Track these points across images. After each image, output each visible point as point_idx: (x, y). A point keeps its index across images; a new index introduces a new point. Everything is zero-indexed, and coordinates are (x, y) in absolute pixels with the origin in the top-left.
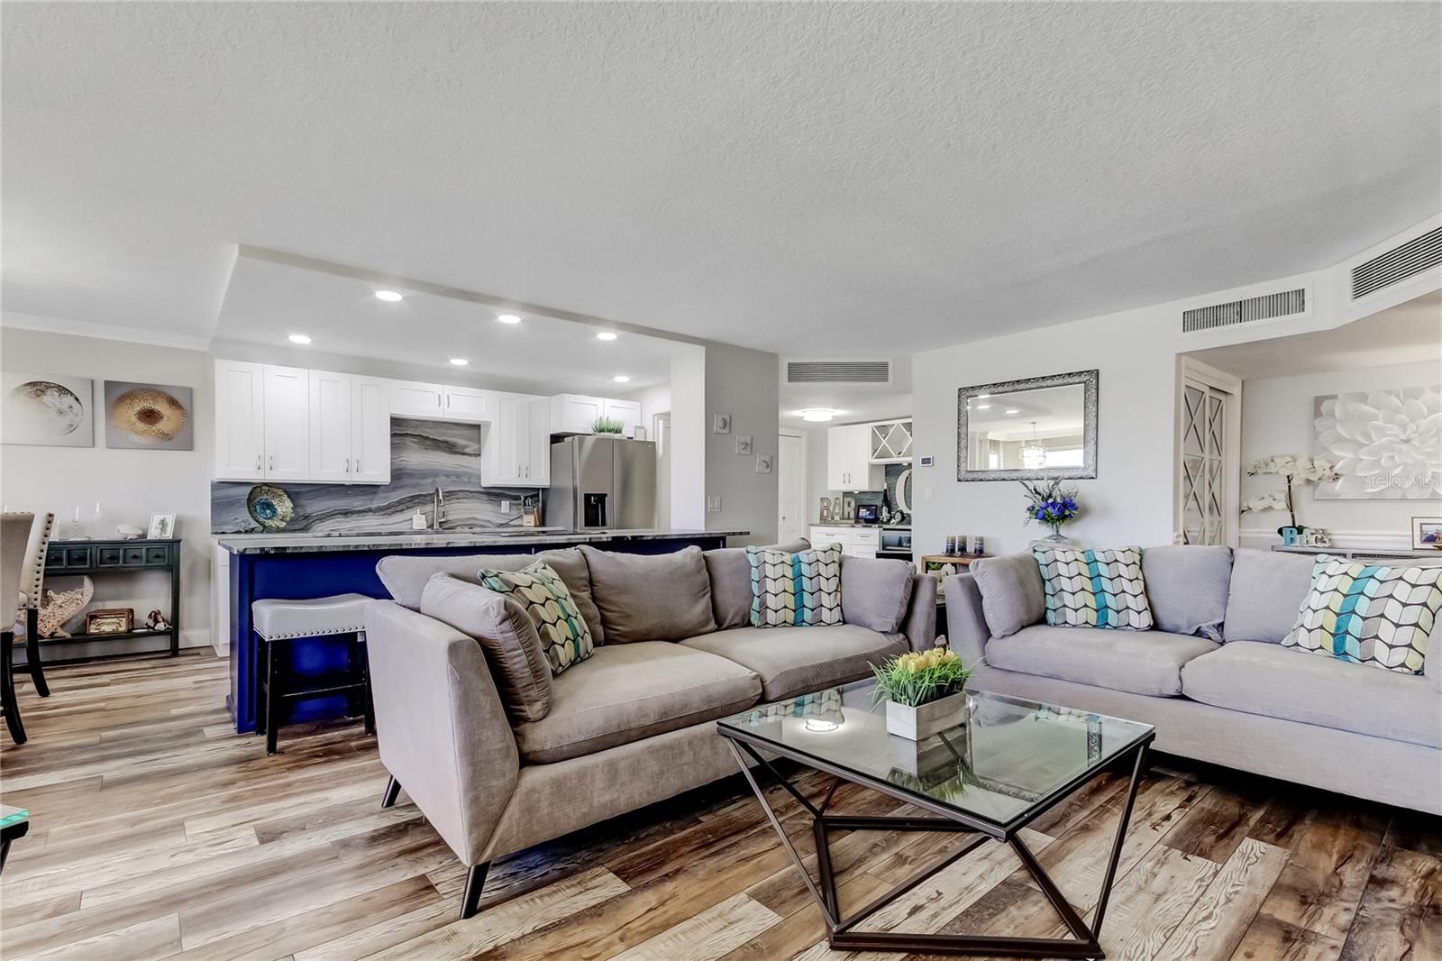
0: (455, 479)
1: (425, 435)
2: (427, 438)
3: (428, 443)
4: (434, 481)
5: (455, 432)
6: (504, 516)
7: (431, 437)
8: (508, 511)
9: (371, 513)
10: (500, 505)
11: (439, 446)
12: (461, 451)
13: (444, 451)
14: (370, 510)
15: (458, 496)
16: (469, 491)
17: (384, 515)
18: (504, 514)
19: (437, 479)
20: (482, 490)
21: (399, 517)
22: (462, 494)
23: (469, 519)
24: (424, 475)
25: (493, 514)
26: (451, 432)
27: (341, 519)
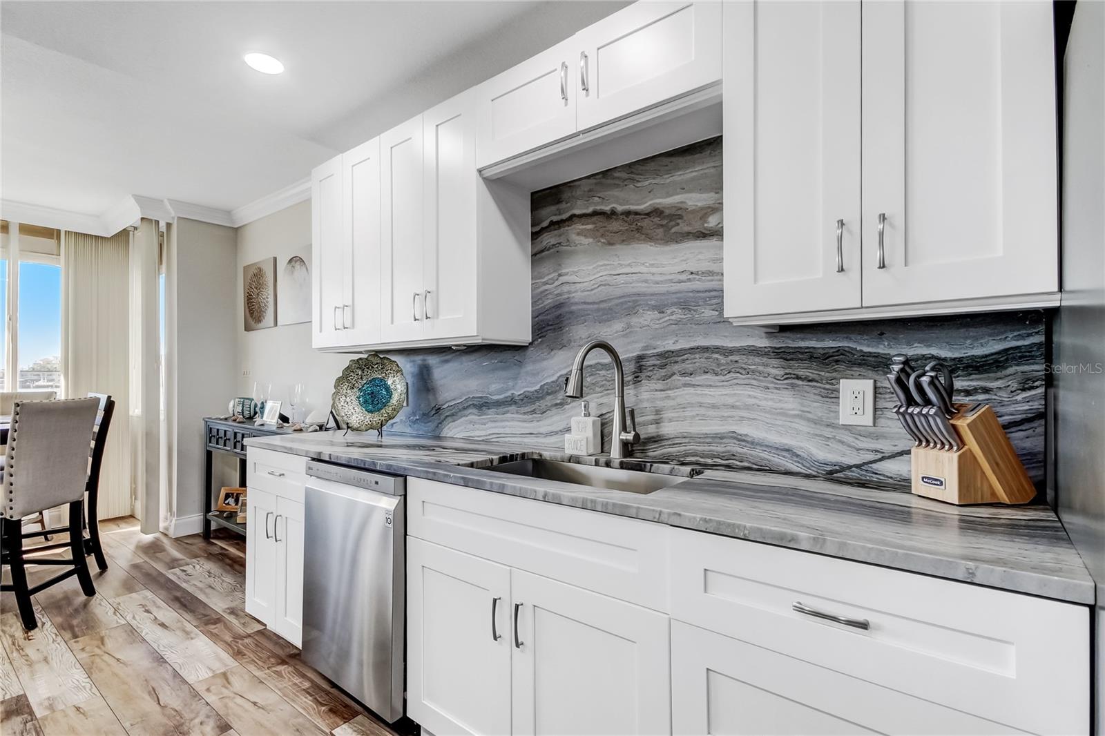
0: (679, 315)
1: (607, 208)
2: (613, 213)
3: (615, 225)
4: (629, 326)
5: (680, 176)
6: (848, 438)
7: (620, 208)
8: (867, 419)
9: (513, 408)
10: (832, 395)
11: (639, 230)
12: (697, 226)
13: (650, 238)
14: (511, 401)
15: (688, 366)
16: (717, 349)
17: (533, 412)
18: (847, 427)
19: (634, 320)
20: (763, 343)
21: (554, 421)
22: (700, 361)
23: (719, 437)
24: (607, 311)
25: (803, 426)
26: (667, 179)
27: (472, 415)
